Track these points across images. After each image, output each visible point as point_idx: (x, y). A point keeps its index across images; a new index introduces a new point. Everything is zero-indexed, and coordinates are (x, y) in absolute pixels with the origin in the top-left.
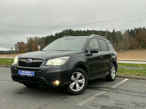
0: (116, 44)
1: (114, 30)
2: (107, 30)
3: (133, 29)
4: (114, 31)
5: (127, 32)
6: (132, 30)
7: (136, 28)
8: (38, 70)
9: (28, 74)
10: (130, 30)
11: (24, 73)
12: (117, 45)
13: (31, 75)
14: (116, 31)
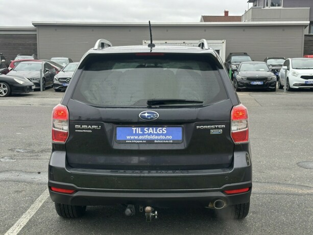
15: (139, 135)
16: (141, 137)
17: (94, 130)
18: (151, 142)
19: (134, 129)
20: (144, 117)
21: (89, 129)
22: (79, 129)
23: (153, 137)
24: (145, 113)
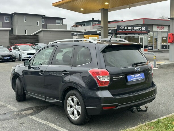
15: (134, 78)
16: (135, 79)
17: (121, 78)
18: (137, 80)
19: (132, 76)
20: (136, 70)
21: (119, 78)
22: (115, 79)
23: (138, 78)
24: (136, 69)
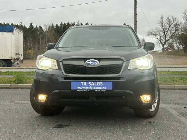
0: (37, 45)
1: (31, 24)
2: (21, 23)
3: (59, 25)
4: (32, 26)
5: (51, 28)
6: (57, 26)
7: (63, 23)
8: (118, 78)
9: (97, 86)
10: (55, 25)
11: (88, 86)
12: (39, 47)
13: (105, 88)
14: (34, 26)
